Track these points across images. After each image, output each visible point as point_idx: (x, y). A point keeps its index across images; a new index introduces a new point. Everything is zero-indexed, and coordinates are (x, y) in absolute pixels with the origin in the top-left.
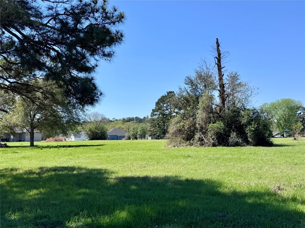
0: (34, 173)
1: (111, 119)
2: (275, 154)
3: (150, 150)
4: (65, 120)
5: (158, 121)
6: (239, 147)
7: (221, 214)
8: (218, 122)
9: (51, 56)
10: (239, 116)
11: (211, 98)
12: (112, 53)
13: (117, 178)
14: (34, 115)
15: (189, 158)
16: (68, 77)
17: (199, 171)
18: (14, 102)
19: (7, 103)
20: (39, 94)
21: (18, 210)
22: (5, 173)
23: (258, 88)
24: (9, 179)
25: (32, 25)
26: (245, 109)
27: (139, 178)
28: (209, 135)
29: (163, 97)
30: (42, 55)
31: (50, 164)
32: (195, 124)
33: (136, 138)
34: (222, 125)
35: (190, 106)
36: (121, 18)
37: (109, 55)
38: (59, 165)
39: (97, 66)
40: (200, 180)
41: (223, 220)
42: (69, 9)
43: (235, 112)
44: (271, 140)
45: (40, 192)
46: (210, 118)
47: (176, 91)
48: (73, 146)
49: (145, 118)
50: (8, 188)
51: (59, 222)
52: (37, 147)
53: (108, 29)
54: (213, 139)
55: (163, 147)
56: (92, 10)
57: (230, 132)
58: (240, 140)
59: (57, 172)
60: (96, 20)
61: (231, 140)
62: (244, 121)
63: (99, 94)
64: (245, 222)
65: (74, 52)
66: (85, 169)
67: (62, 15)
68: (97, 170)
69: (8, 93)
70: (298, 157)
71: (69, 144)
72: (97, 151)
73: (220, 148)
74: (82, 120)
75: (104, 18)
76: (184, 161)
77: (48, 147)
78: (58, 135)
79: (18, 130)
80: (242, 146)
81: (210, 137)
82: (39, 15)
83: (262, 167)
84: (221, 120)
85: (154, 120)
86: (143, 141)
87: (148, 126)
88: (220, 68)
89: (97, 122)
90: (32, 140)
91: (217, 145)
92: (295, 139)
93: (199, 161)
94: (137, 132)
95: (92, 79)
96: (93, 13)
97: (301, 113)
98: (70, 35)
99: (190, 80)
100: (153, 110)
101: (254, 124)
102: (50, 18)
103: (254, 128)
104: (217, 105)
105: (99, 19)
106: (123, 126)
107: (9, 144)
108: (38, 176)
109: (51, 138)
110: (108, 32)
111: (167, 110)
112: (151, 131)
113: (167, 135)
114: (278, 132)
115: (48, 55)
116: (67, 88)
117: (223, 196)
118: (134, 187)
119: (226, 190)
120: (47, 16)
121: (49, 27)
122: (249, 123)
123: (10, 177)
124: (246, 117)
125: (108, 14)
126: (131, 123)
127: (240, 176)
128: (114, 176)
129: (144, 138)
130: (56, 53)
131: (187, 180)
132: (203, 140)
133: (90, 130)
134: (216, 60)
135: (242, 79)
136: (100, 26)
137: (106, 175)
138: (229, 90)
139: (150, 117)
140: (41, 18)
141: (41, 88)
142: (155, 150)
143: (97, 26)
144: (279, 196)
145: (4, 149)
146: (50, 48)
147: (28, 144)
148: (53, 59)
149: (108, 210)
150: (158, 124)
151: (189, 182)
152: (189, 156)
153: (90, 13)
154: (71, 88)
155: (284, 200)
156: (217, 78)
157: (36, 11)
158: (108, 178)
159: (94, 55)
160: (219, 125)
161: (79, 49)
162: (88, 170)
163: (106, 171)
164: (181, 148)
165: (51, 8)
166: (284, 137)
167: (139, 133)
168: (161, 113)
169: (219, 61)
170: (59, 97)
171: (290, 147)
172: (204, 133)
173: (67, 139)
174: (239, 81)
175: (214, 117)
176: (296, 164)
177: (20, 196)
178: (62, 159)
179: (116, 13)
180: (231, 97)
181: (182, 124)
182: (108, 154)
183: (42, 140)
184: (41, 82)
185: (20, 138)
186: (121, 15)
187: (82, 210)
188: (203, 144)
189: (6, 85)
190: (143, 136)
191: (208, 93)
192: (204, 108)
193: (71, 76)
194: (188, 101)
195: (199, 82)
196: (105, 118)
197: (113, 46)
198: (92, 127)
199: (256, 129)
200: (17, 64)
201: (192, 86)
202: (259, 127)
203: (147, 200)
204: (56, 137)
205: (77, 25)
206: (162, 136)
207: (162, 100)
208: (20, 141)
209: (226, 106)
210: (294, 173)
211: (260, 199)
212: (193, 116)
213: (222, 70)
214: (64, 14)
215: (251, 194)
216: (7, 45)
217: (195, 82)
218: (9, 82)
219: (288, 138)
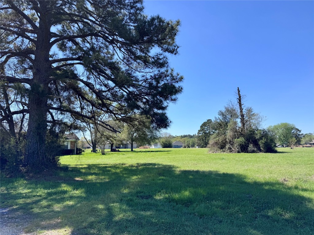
0: (134, 166)
1: (174, 136)
2: (279, 158)
3: (198, 154)
4: (149, 136)
5: (202, 137)
6: (255, 153)
7: (248, 196)
8: (240, 138)
9: (143, 102)
10: (254, 134)
11: (235, 123)
12: (176, 98)
13: (180, 171)
14: (133, 134)
15: (223, 160)
16: (152, 113)
17: (231, 169)
18: (123, 126)
19: (119, 128)
20: (136, 123)
21: (128, 188)
22: (119, 166)
23: (266, 117)
24: (121, 170)
25: (134, 86)
26: (258, 129)
27: (193, 171)
28: (235, 145)
29: (205, 123)
30: (138, 101)
31: (142, 161)
32: (226, 139)
33: (189, 147)
34: (243, 140)
35: (222, 128)
36: (181, 79)
37: (175, 100)
38: (147, 162)
39: (168, 106)
40: (232, 174)
41: (250, 200)
42: (153, 76)
43: (251, 131)
44: (276, 149)
45: (138, 177)
46: (235, 135)
47: (213, 120)
48: (154, 151)
49: (194, 135)
50: (121, 175)
51: (150, 195)
52: (135, 151)
53: (174, 86)
54: (238, 148)
55: (206, 153)
56: (165, 76)
57: (249, 144)
58: (255, 149)
59: (146, 166)
60: (168, 81)
61: (249, 149)
62: (257, 137)
63: (169, 122)
64: (265, 201)
65: (156, 99)
66: (162, 165)
67: (149, 79)
68: (169, 165)
69: (120, 122)
70: (296, 160)
71: (151, 150)
72: (167, 154)
73: (242, 154)
74: (158, 137)
75: (172, 79)
76: (220, 162)
77: (140, 152)
78: (146, 145)
79: (124, 142)
80: (256, 153)
81: (236, 147)
82: (137, 80)
83: (272, 166)
84: (243, 136)
85: (199, 136)
86: (193, 149)
87: (196, 140)
88: (240, 105)
89: (166, 137)
90: (132, 148)
91: (240, 152)
92: (292, 148)
93: (230, 162)
94: (190, 143)
95: (165, 113)
96: (166, 77)
97: (294, 132)
98: (154, 90)
99: (222, 112)
100: (199, 131)
101: (264, 139)
102: (143, 81)
103: (264, 141)
104: (240, 127)
105: (169, 80)
106: (181, 140)
107: (120, 150)
108: (136, 168)
109: (142, 147)
110: (174, 87)
111: (207, 130)
112: (198, 143)
113: (208, 146)
114: (280, 144)
115: (142, 101)
116: (152, 119)
117: (248, 184)
118: (191, 177)
119: (249, 181)
120: (141, 81)
121: (143, 86)
122: (261, 138)
123: (122, 168)
124: (259, 134)
125: (174, 77)
126: (186, 138)
127: (257, 171)
128: (178, 169)
129: (194, 147)
130: (146, 100)
131: (224, 174)
132: (231, 149)
133: (163, 142)
134: (238, 100)
135: (255, 111)
136: (170, 84)
137: (174, 169)
138: (247, 118)
139: (197, 135)
140: (138, 82)
141: (138, 119)
142: (201, 154)
143: (168, 84)
144: (286, 185)
145: (118, 152)
146: (143, 98)
147: (130, 150)
148: (144, 103)
149: (177, 190)
150: (202, 139)
151: (225, 175)
152: (223, 159)
153: (164, 77)
154: (154, 119)
155: (290, 188)
156: (239, 111)
157: (135, 78)
158: (175, 171)
159: (166, 100)
160: (241, 140)
161: (158, 97)
162: (163, 165)
163: (173, 167)
164: (217, 153)
165: (143, 76)
166: (283, 147)
167: (191, 144)
168: (204, 132)
169: (240, 100)
170: (147, 124)
171: (289, 154)
172: (231, 145)
173: (150, 147)
174: (253, 113)
175: (238, 135)
176: (295, 165)
177: (128, 179)
178: (148, 159)
179: (179, 77)
180: (248, 123)
181: (217, 139)
182: (174, 156)
183: (137, 147)
184: (138, 116)
185: (125, 146)
186: (181, 77)
187: (162, 189)
188: (231, 152)
189: (120, 118)
190: (193, 146)
191: (233, 120)
192: (231, 129)
193: (154, 112)
194: (221, 125)
195: (227, 113)
196: (171, 136)
197: (177, 95)
198: (164, 140)
199: (266, 142)
200: (125, 107)
201: (223, 116)
202: (267, 141)
203: (200, 185)
204: (145, 146)
205: (158, 84)
206: (205, 146)
207: (204, 124)
208: (126, 148)
209: (245, 128)
210: (294, 170)
211: (273, 187)
212: (224, 134)
213: (242, 106)
214: (150, 79)
215: (267, 184)
216: (120, 97)
217: (225, 114)
218: (121, 116)
219: (287, 148)
